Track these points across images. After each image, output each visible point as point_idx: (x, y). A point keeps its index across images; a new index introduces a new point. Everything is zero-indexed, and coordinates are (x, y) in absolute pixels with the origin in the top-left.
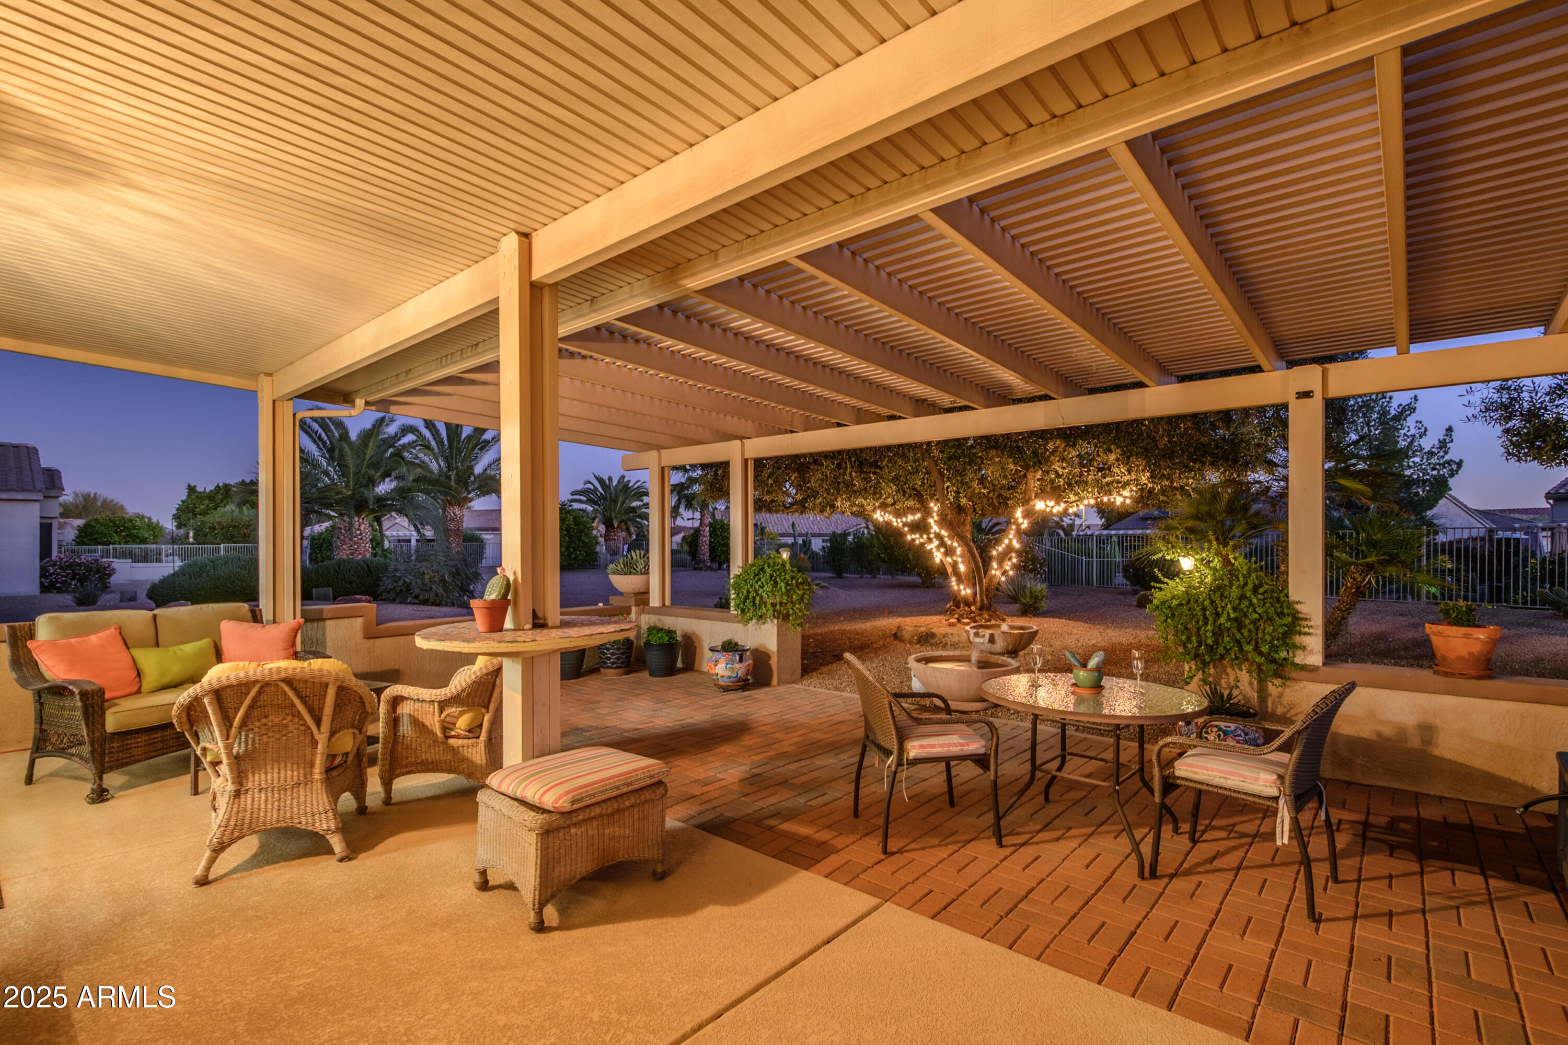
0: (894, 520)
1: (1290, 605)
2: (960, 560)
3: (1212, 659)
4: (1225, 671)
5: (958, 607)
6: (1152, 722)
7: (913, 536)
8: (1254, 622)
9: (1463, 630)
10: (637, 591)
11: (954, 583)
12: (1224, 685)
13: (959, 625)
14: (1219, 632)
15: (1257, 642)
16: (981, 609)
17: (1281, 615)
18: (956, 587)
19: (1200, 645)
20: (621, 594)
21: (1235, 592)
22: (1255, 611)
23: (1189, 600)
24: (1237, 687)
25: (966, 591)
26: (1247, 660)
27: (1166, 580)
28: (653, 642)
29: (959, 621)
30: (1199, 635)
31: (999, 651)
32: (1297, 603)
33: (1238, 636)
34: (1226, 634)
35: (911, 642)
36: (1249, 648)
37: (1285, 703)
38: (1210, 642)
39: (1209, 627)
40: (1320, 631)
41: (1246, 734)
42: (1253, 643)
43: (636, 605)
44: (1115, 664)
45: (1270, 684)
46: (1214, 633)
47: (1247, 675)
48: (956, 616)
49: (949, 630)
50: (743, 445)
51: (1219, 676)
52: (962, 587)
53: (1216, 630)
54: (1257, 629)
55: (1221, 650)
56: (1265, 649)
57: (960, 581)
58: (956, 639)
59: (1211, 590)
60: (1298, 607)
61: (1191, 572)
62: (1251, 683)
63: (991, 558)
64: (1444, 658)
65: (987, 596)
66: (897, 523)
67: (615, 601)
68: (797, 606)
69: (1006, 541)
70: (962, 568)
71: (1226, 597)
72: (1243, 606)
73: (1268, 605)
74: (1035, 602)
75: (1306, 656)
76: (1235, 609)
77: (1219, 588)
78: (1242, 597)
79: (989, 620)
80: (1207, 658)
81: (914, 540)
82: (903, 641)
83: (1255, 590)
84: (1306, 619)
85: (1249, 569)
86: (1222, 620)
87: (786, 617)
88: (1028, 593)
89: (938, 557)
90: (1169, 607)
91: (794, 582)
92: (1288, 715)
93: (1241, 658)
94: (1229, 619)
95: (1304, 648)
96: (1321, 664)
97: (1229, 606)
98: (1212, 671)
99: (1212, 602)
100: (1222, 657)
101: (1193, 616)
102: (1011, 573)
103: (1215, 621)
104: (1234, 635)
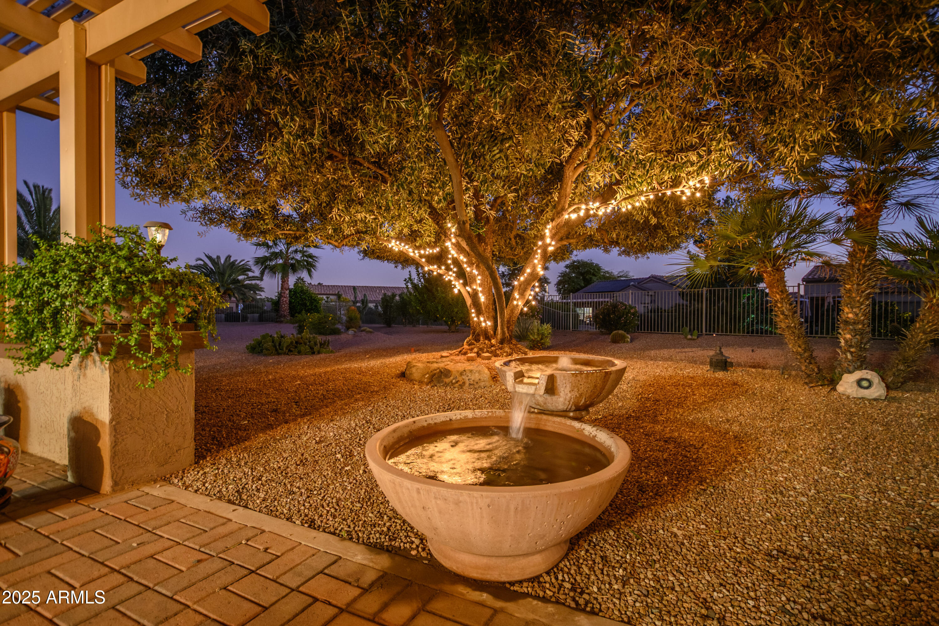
0: (411, 250)
2: (480, 289)
5: (478, 340)
7: (431, 267)
11: (473, 315)
13: (479, 360)
16: (502, 342)
18: (475, 319)
25: (486, 323)
29: (478, 355)
31: (561, 407)
35: (421, 382)
48: (476, 350)
49: (467, 366)
52: (482, 319)
57: (479, 312)
58: (476, 377)
63: (514, 288)
65: (508, 328)
66: (413, 253)
68: (156, 329)
69: (528, 270)
70: (482, 298)
74: (542, 339)
81: (431, 271)
82: (411, 381)
87: (125, 351)
88: (536, 331)
89: (458, 287)
102: (533, 303)
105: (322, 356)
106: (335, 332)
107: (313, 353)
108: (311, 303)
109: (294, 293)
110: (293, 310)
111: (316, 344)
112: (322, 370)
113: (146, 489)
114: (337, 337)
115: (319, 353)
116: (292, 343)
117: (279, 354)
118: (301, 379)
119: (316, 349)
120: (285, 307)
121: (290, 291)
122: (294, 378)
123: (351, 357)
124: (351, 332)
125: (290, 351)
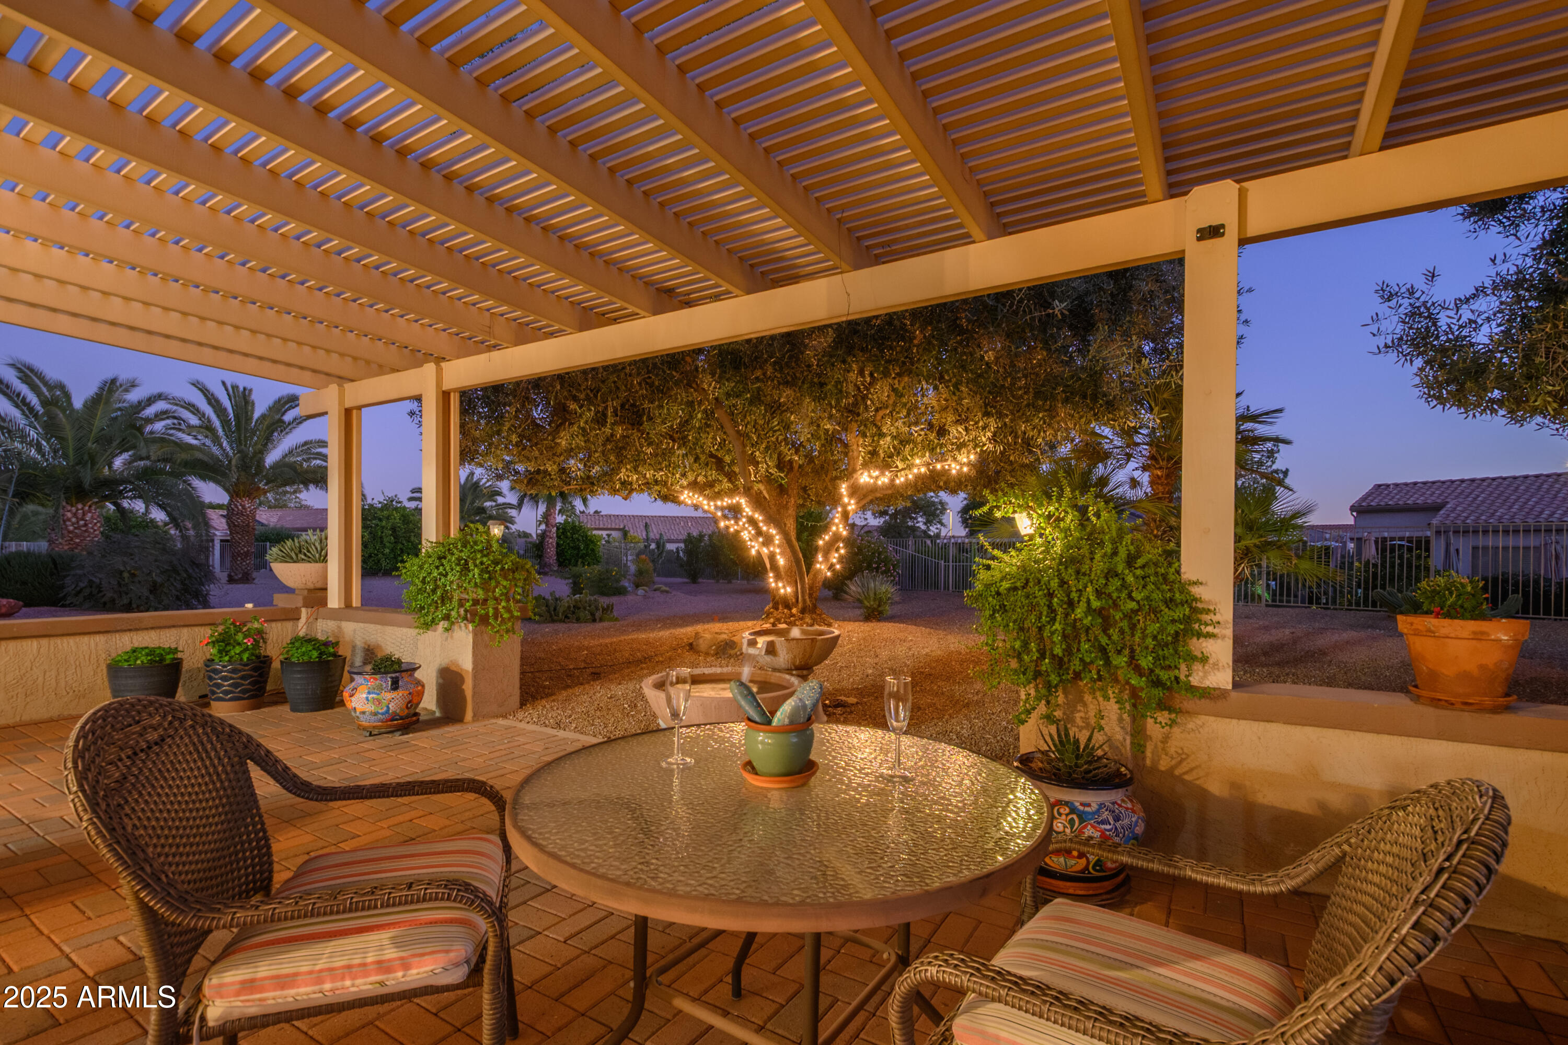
0: (705, 502)
1: (1183, 587)
2: (778, 551)
3: (1061, 681)
4: (1081, 700)
5: (777, 609)
6: (878, 922)
7: (727, 523)
8: (1129, 616)
9: (1472, 626)
10: (312, 586)
11: (771, 580)
12: (1079, 722)
14: (1072, 635)
15: (1132, 651)
16: (803, 611)
17: (1170, 603)
18: (773, 585)
19: (1043, 656)
20: (289, 590)
21: (1099, 565)
22: (1130, 597)
23: (1027, 581)
24: (1101, 728)
25: (785, 590)
26: (1116, 680)
27: (996, 552)
28: (294, 660)
30: (1042, 639)
32: (1195, 583)
33: (1104, 640)
34: (1083, 638)
35: (706, 654)
36: (1120, 661)
37: (1172, 751)
38: (1058, 651)
39: (1057, 626)
40: (1228, 632)
41: (1117, 819)
42: (1127, 652)
43: (306, 606)
44: (948, 679)
45: (1150, 721)
46: (1065, 637)
47: (1116, 706)
48: (772, 620)
50: (439, 372)
51: (1071, 707)
52: (781, 585)
53: (1069, 630)
54: (1133, 627)
55: (1076, 665)
56: (1146, 662)
57: (778, 577)
59: (1061, 563)
60: (1196, 591)
61: (1031, 538)
62: (1120, 720)
63: (817, 549)
64: (1434, 676)
65: (810, 595)
66: (708, 505)
67: (281, 600)
69: (834, 528)
70: (781, 561)
71: (1084, 574)
72: (1111, 588)
73: (1151, 587)
74: (879, 606)
75: (1206, 674)
76: (1099, 593)
77: (1073, 561)
78: (1111, 574)
79: (812, 625)
80: (1054, 679)
81: (727, 527)
82: (697, 652)
83: (1130, 562)
84: (1208, 611)
85: (1120, 529)
86: (1079, 612)
87: (484, 620)
88: (872, 595)
89: (754, 548)
90: (998, 593)
91: (498, 568)
92: (1177, 772)
93: (1108, 675)
94: (1089, 610)
95: (1204, 660)
96: (1230, 687)
97: (1089, 589)
98: (1061, 699)
99: (1063, 583)
100: (1077, 676)
101: (1033, 607)
102: (838, 567)
103: (1067, 615)
104: (1096, 638)
105: (605, 624)
106: (621, 592)
107: (594, 620)
108: (587, 546)
109: (563, 530)
110: (563, 560)
111: (597, 609)
112: (607, 641)
113: (494, 721)
114: (622, 598)
115: (601, 620)
116: (569, 607)
117: (553, 621)
118: (587, 649)
119: (598, 615)
120: (551, 551)
121: (558, 529)
122: (580, 649)
123: (639, 626)
124: (640, 592)
125: (566, 617)
